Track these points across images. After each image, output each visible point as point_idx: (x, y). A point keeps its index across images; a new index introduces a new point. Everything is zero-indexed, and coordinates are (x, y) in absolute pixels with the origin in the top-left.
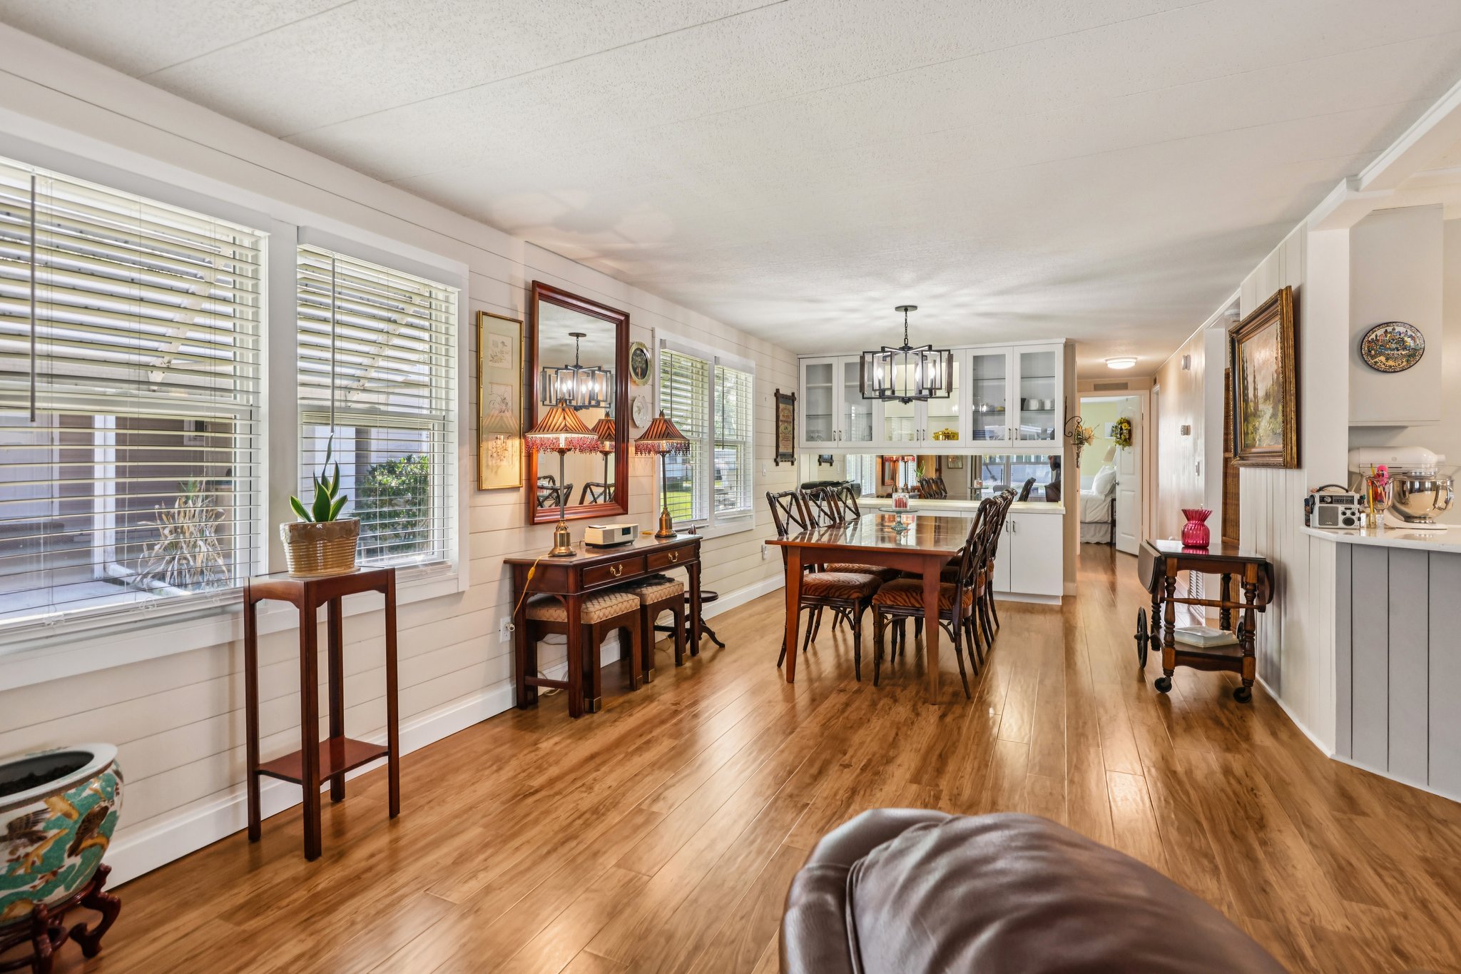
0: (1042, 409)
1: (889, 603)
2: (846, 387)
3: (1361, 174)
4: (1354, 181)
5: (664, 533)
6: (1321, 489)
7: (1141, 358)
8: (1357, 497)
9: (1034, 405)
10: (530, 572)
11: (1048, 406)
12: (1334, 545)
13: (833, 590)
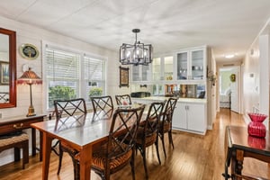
0: (199, 69)
9: (197, 68)
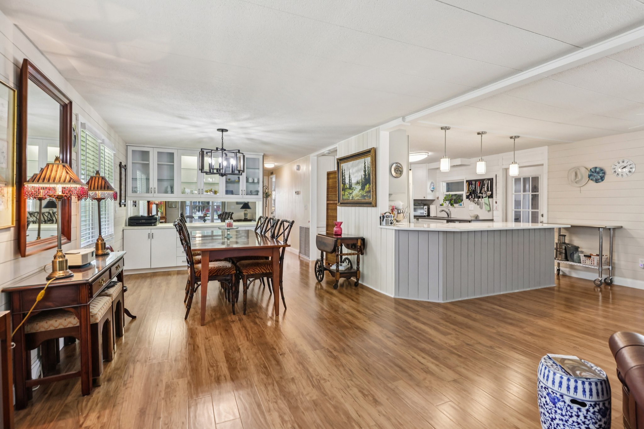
0: (254, 182)
1: (252, 273)
2: (158, 164)
3: (406, 117)
4: (404, 119)
5: (100, 252)
6: (385, 214)
7: (276, 164)
8: (393, 215)
10: (40, 295)
11: (256, 181)
12: (394, 231)
13: (220, 271)
